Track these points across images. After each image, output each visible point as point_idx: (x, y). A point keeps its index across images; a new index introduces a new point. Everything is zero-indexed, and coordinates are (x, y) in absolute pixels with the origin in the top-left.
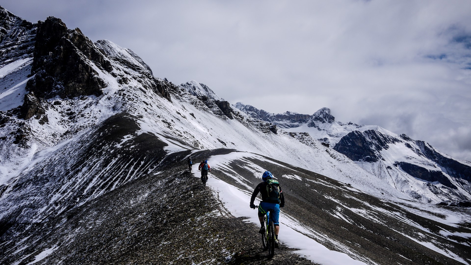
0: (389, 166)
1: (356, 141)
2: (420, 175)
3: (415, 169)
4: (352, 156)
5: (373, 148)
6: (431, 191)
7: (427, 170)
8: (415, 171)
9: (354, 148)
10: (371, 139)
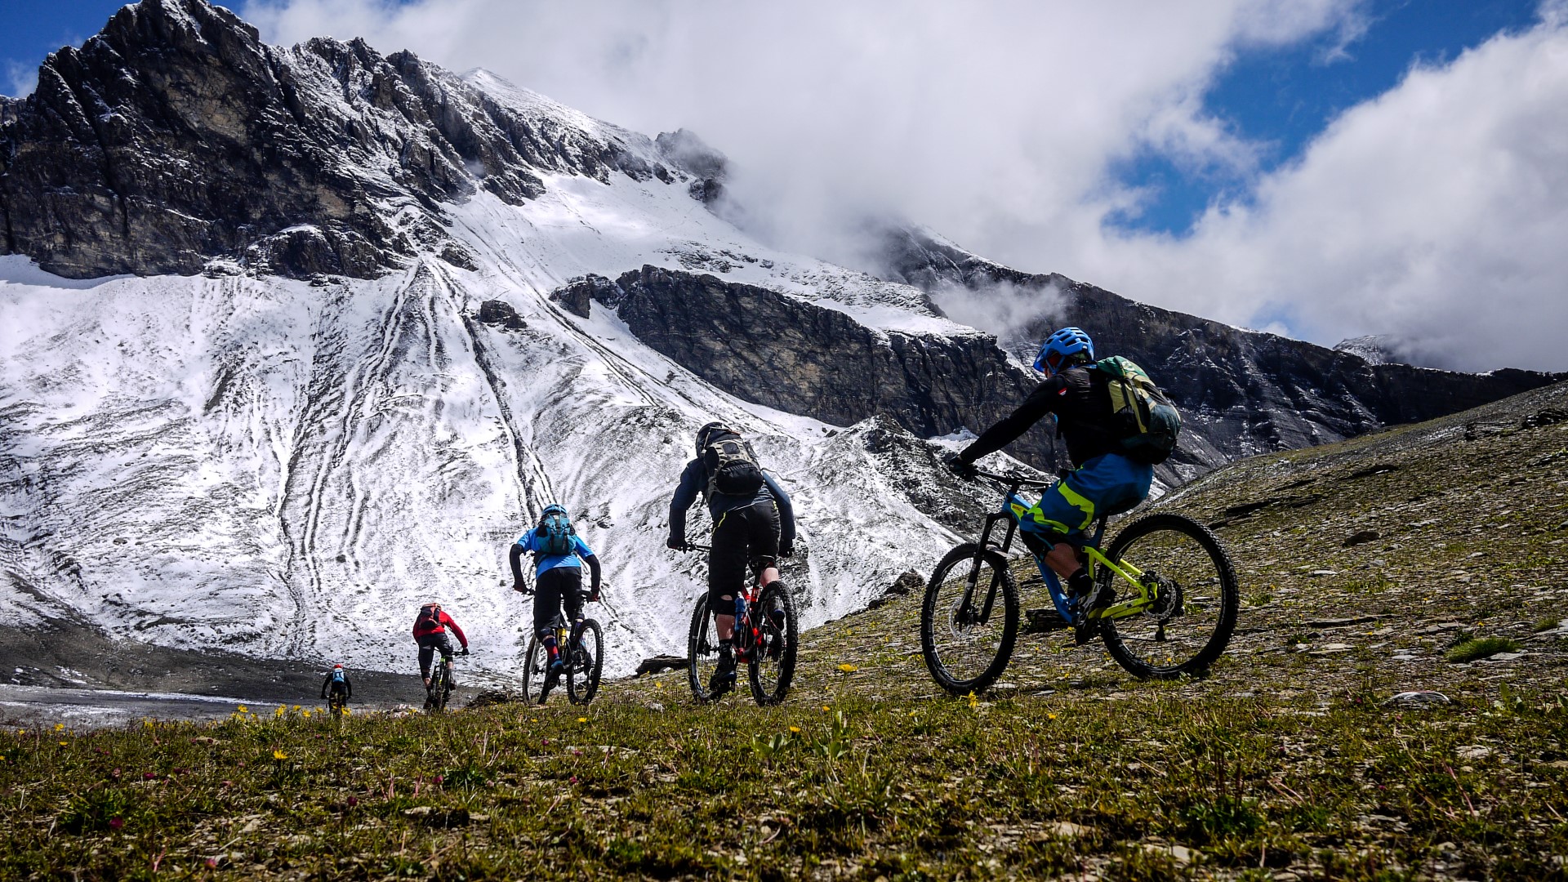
0: (495, 304)
1: (177, 86)
2: (804, 386)
3: (758, 330)
4: (135, 226)
5: (380, 167)
6: (914, 499)
7: (866, 337)
8: (752, 348)
9: (158, 152)
10: (366, 105)
